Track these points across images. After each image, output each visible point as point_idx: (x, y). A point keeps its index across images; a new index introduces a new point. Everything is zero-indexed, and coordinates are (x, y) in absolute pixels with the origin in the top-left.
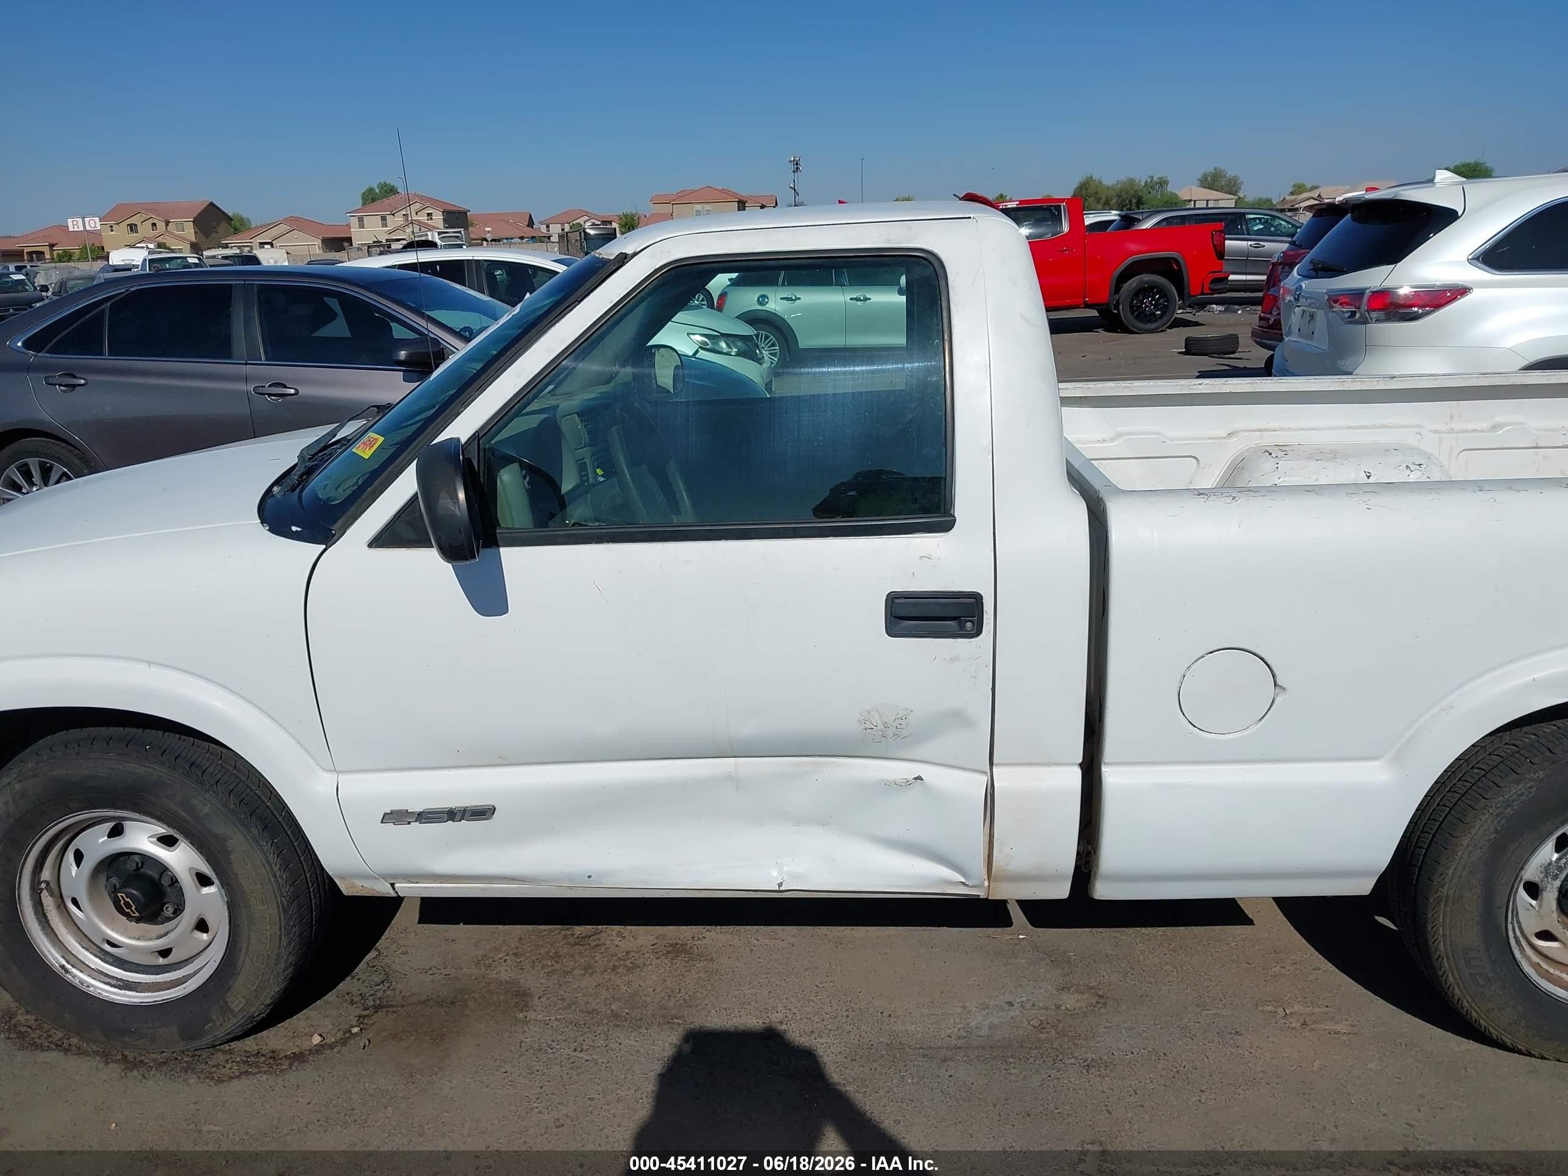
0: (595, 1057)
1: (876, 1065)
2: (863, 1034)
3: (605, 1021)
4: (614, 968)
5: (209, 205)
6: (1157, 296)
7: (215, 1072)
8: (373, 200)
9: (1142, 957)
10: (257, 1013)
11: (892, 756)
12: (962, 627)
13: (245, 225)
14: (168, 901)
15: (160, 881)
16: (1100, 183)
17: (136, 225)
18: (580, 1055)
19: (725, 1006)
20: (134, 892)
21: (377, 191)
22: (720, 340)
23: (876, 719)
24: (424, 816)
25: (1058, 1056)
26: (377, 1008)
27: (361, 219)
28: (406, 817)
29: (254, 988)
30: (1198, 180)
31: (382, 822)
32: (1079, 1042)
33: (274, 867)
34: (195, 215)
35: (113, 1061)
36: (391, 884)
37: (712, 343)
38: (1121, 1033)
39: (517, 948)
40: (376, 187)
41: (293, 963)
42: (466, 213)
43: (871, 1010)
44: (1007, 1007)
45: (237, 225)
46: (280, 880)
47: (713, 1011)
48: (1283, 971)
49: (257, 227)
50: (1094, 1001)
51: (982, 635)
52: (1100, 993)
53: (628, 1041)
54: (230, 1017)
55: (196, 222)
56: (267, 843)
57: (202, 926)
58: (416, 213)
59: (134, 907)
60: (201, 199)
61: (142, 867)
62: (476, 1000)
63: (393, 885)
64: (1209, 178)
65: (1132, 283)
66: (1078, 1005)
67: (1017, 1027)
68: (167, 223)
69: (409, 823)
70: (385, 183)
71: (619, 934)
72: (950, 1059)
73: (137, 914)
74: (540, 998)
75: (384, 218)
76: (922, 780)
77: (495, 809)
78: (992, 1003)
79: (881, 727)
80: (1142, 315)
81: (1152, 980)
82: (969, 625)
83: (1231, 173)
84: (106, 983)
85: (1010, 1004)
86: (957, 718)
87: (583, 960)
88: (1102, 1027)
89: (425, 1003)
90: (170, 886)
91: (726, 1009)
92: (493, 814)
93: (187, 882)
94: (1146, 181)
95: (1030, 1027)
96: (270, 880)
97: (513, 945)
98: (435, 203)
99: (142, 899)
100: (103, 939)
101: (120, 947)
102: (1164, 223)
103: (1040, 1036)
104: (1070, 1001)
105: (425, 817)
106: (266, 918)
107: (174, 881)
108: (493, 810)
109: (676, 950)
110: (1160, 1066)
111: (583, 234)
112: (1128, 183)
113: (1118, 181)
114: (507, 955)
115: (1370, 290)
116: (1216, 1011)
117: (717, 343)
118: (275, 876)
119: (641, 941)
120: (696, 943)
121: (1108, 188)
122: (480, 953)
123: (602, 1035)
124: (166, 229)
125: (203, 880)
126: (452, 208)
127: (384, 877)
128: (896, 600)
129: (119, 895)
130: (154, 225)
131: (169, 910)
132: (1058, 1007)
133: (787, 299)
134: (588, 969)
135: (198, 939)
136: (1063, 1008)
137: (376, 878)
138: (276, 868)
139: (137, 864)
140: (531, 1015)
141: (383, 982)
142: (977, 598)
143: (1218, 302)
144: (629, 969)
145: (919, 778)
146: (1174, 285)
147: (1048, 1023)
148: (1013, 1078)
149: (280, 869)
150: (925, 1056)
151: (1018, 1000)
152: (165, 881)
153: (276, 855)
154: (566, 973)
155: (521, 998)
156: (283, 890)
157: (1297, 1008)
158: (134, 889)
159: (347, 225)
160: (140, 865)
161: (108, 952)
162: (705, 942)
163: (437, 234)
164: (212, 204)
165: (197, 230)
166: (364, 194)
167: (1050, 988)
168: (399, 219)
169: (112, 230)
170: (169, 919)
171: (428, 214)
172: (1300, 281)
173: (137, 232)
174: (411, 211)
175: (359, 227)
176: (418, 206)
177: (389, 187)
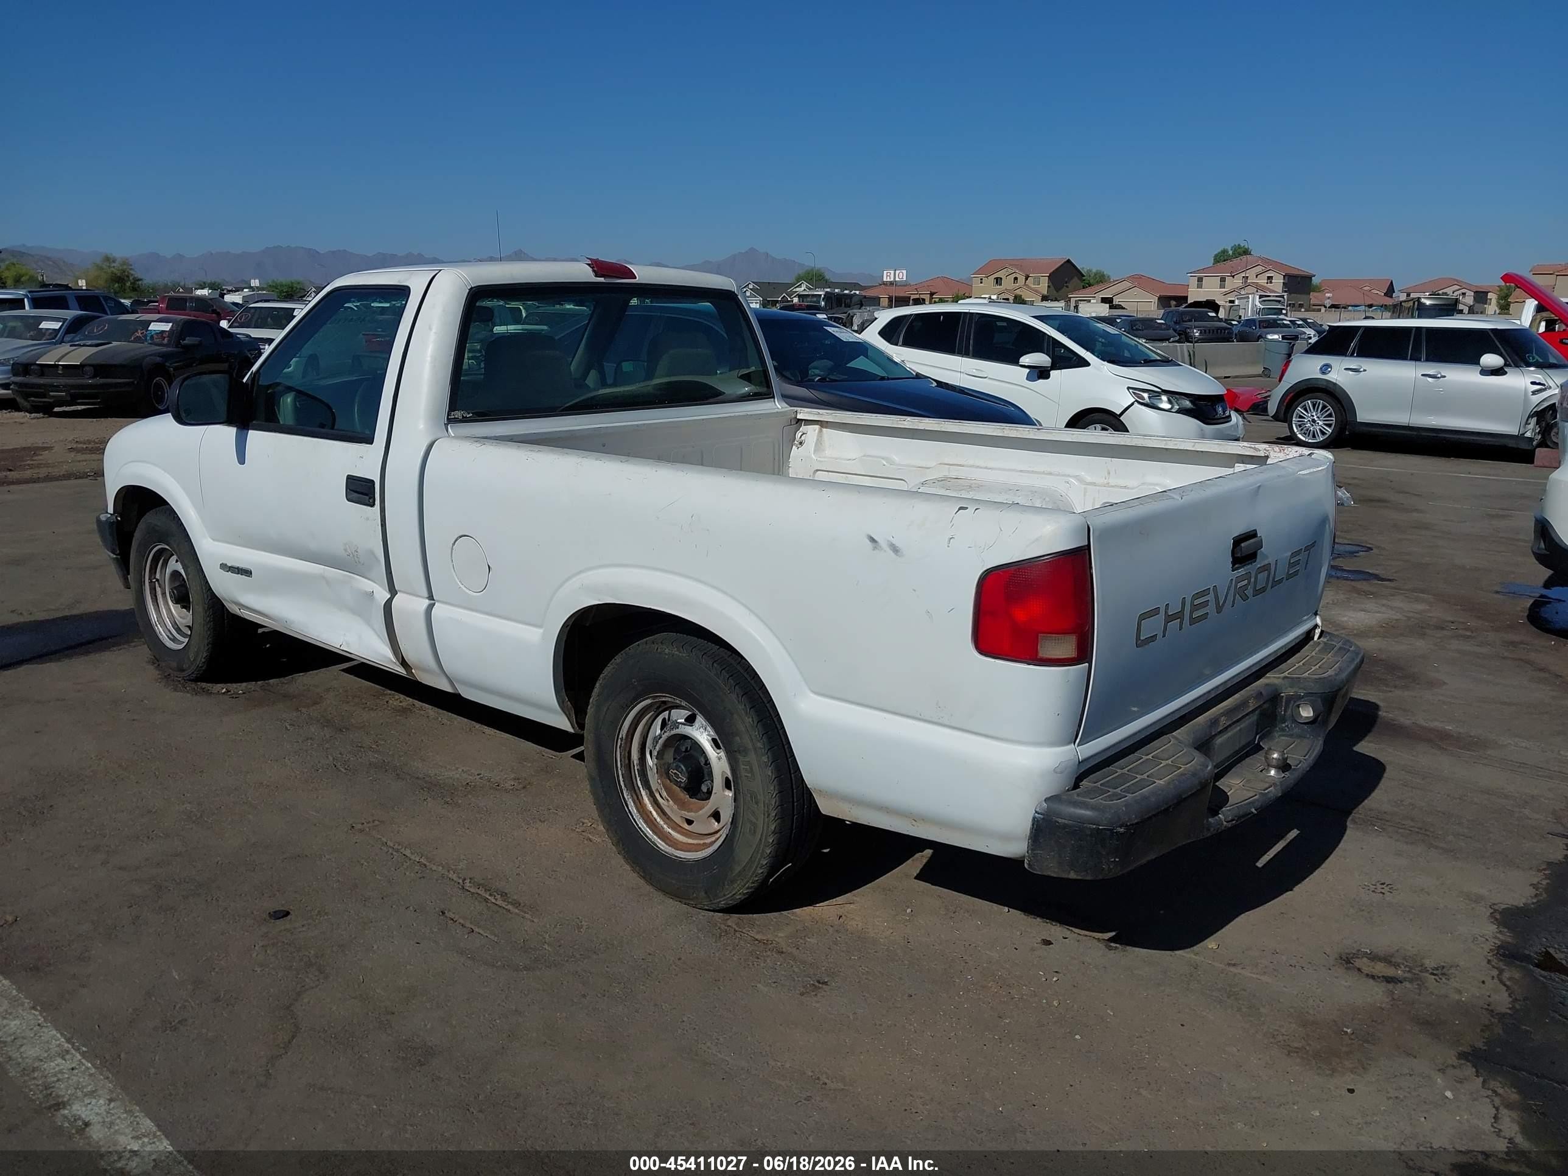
5: (1065, 262)
8: (1222, 262)
17: (1001, 279)
21: (1231, 252)
27: (1200, 280)
34: (1052, 270)
40: (1229, 249)
42: (1310, 277)
49: (1114, 281)
55: (1051, 277)
58: (1257, 276)
60: (1057, 258)
68: (1027, 278)
70: (1239, 245)
75: (1223, 280)
98: (1277, 266)
111: (1416, 303)
124: (1025, 282)
126: (1296, 273)
130: (1016, 279)
159: (1185, 285)
163: (1258, 297)
164: (1069, 261)
165: (1051, 284)
166: (1216, 256)
168: (1238, 281)
169: (981, 283)
171: (1269, 278)
173: (1001, 285)
174: (1251, 274)
175: (1198, 288)
176: (1259, 269)
177: (1243, 249)
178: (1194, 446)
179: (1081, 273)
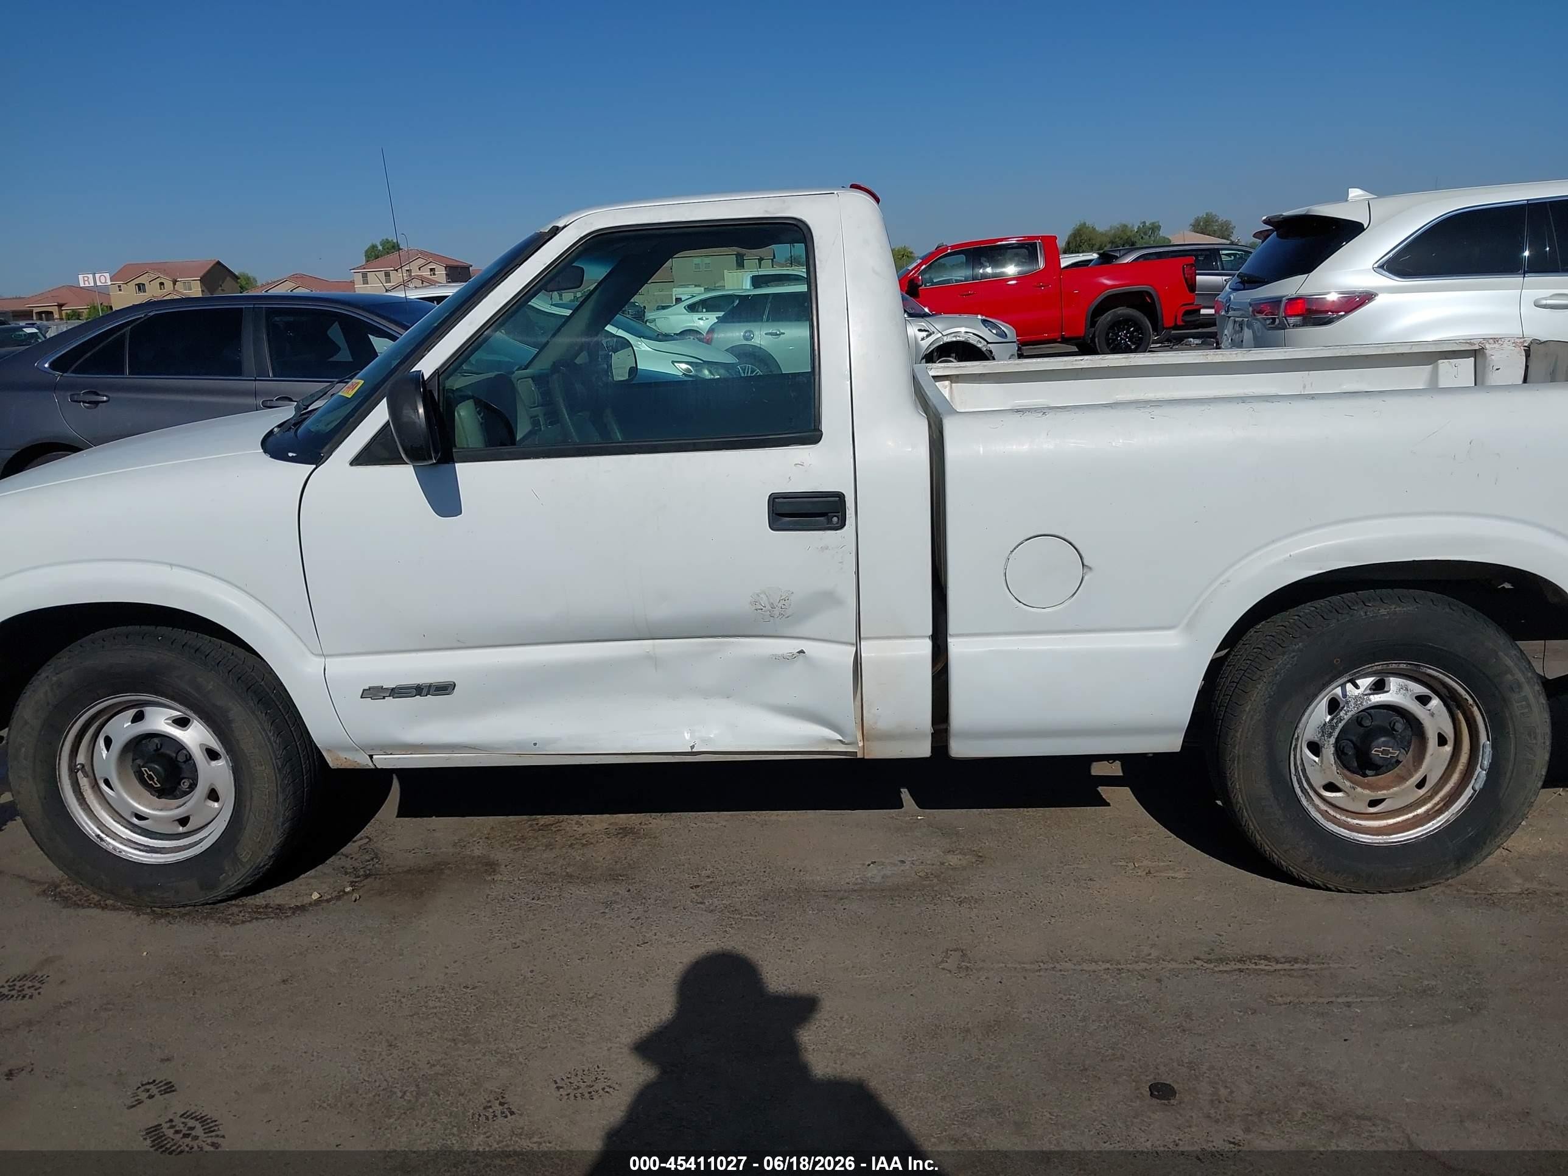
0: (548, 903)
1: (784, 903)
2: (776, 883)
3: (560, 880)
4: (571, 845)
5: (215, 265)
6: (1132, 329)
7: (230, 918)
8: (377, 257)
9: (1020, 831)
10: (262, 864)
11: (782, 635)
12: (830, 521)
13: (252, 283)
14: (186, 776)
15: (176, 758)
16: (1094, 229)
17: (144, 284)
18: (537, 902)
19: (663, 867)
20: (156, 767)
21: (380, 248)
22: (704, 368)
23: (764, 600)
24: (396, 691)
25: (936, 895)
26: (367, 876)
27: (365, 275)
28: (381, 692)
29: (258, 840)
30: (1191, 225)
31: (361, 697)
32: (955, 886)
33: (268, 733)
34: (202, 274)
35: (144, 914)
36: (370, 756)
37: (696, 370)
38: (992, 880)
39: (489, 834)
40: (378, 244)
41: (289, 818)
42: (469, 268)
43: (785, 868)
44: (899, 864)
45: (243, 283)
46: (274, 744)
47: (653, 871)
48: (1139, 839)
49: (263, 286)
50: (974, 860)
51: (845, 527)
52: (980, 854)
53: (578, 892)
54: (240, 867)
55: (203, 280)
56: (261, 713)
57: (213, 795)
58: (419, 269)
59: (156, 779)
60: (207, 257)
61: (161, 747)
62: (451, 869)
63: (371, 757)
64: (1202, 223)
65: (1107, 317)
66: (960, 863)
67: (906, 877)
68: (175, 282)
69: (384, 698)
70: (387, 239)
71: (577, 823)
72: (846, 898)
73: (159, 785)
74: (506, 866)
75: (387, 275)
76: (804, 653)
77: (455, 685)
78: (887, 861)
79: (768, 607)
80: (1118, 347)
81: (1027, 846)
82: (835, 519)
83: (1222, 218)
84: (135, 849)
85: (903, 862)
86: (828, 599)
87: (545, 841)
88: (977, 877)
89: (408, 872)
90: (185, 762)
91: (663, 869)
92: (454, 689)
93: (199, 756)
94: (1139, 227)
95: (917, 877)
96: (266, 744)
97: (486, 832)
98: (438, 258)
99: (163, 774)
100: (132, 812)
101: (147, 819)
102: (1141, 260)
103: (924, 882)
104: (954, 860)
105: (398, 692)
106: (264, 778)
107: (189, 758)
108: (453, 686)
109: (625, 832)
110: (1021, 902)
112: (1120, 229)
113: (1111, 227)
114: (481, 838)
115: (1287, 297)
116: (1076, 866)
117: (701, 371)
118: (269, 739)
119: (597, 827)
120: (644, 827)
121: (1102, 234)
122: (456, 839)
123: (557, 889)
124: (174, 288)
125: (212, 755)
126: (454, 263)
127: (363, 748)
128: (777, 500)
129: (143, 769)
130: (162, 284)
131: (185, 785)
132: (942, 864)
133: (771, 334)
134: (549, 846)
135: (211, 807)
136: (947, 864)
137: (357, 750)
138: (270, 734)
139: (157, 746)
140: (498, 877)
141: (372, 859)
142: (840, 496)
143: (1194, 336)
144: (584, 845)
145: (802, 652)
146: (1148, 318)
147: (932, 874)
148: (897, 910)
149: (273, 735)
150: (825, 896)
151: (910, 859)
152: (181, 758)
153: (270, 724)
154: (530, 849)
155: (491, 866)
156: (278, 753)
157: (1145, 863)
158: (156, 764)
159: (351, 282)
160: (159, 747)
161: (137, 822)
162: (651, 826)
164: (219, 263)
165: (204, 288)
166: (366, 252)
167: (938, 851)
168: (402, 275)
169: (120, 290)
170: (186, 793)
171: (431, 270)
172: (1230, 293)
173: (145, 291)
174: (414, 266)
175: (364, 284)
176: (421, 262)
177: (392, 244)
178: (1411, 349)
179: (235, 275)
